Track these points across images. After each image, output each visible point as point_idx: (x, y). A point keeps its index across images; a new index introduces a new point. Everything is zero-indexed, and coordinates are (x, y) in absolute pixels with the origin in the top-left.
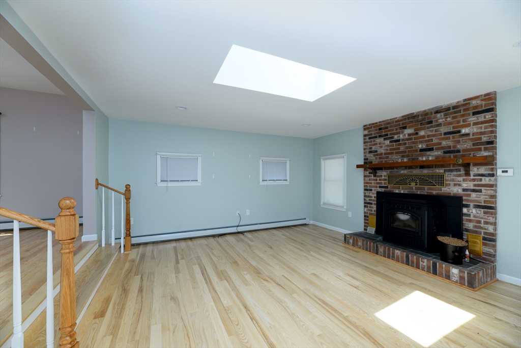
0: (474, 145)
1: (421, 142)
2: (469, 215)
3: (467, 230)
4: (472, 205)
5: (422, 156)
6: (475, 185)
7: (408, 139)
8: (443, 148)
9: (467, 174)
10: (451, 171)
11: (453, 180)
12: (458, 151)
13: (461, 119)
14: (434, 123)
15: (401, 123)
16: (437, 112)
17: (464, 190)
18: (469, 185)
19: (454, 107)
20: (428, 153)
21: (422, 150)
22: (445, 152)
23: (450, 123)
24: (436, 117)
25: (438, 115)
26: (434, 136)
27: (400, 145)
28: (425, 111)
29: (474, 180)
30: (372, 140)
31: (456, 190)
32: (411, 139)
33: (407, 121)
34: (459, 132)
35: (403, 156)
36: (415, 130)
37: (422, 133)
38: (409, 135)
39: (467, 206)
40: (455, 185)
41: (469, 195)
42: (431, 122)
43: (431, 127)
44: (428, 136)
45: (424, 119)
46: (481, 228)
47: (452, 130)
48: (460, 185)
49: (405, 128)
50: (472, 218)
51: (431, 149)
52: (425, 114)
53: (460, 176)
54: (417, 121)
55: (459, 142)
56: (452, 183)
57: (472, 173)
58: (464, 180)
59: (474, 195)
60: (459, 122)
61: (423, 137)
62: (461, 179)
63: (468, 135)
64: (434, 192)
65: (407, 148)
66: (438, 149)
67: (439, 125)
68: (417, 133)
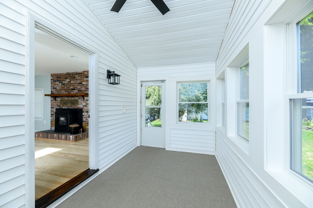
0: (86, 89)
1: (72, 86)
2: (84, 115)
3: (84, 121)
4: (85, 111)
5: (72, 92)
6: (86, 104)
7: (67, 84)
8: (78, 89)
9: (84, 100)
10: (80, 98)
11: (80, 102)
12: (82, 91)
13: (83, 78)
14: (75, 79)
15: (65, 76)
16: (76, 74)
17: (83, 106)
18: (84, 104)
19: (81, 73)
20: (74, 91)
21: (72, 89)
22: (79, 91)
23: (80, 80)
24: (76, 76)
25: (77, 75)
26: (75, 84)
27: (65, 86)
28: (73, 73)
29: (85, 102)
30: (54, 82)
31: (80, 106)
32: (68, 84)
33: (67, 75)
34: (82, 83)
35: (66, 92)
36: (70, 80)
37: (72, 82)
38: (68, 82)
39: (84, 112)
40: (81, 104)
41: (84, 108)
42: (74, 78)
43: (75, 80)
44: (74, 84)
45: (72, 76)
46: (87, 120)
47: (80, 82)
48: (82, 104)
49: (66, 78)
50: (85, 116)
51: (74, 89)
52: (73, 74)
53: (82, 100)
54: (70, 76)
55: (82, 87)
56: (80, 103)
57: (85, 99)
58: (83, 102)
59: (85, 107)
60: (82, 80)
61: (72, 84)
62: (82, 102)
63: (84, 85)
64: (75, 107)
65: (67, 88)
66: (77, 89)
67: (77, 80)
68: (70, 82)
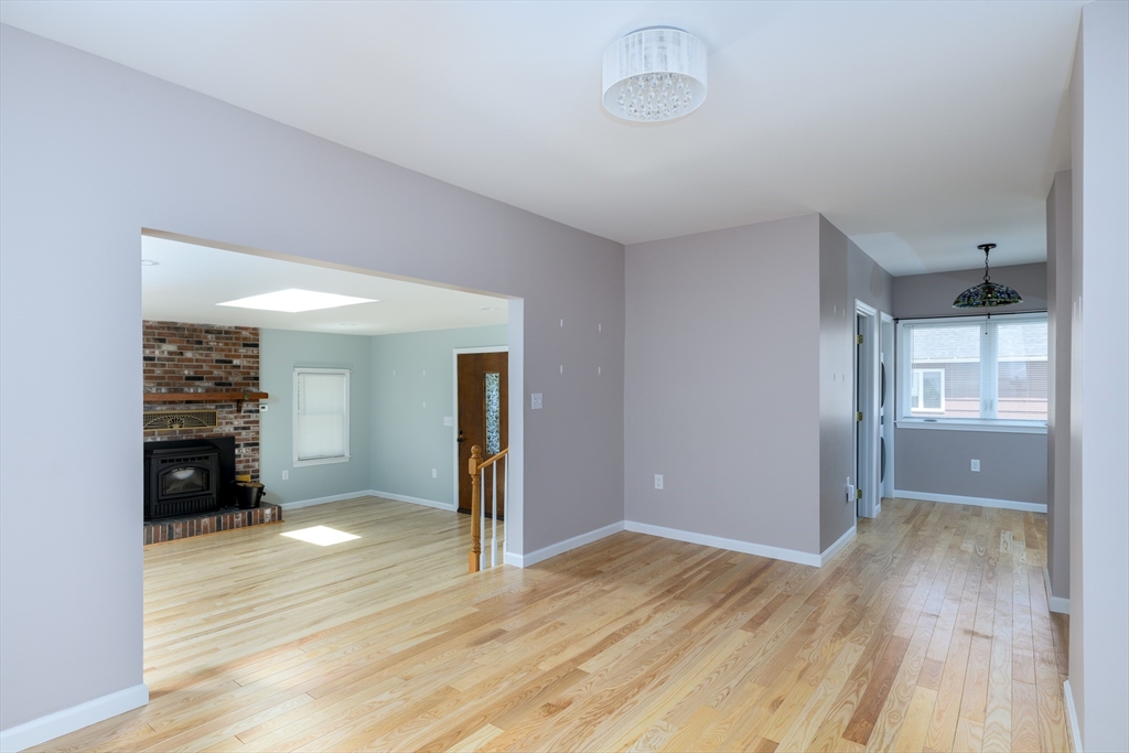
0: (244, 379)
1: (187, 367)
2: (240, 456)
3: (239, 473)
4: (242, 443)
5: (189, 386)
6: (245, 423)
7: (168, 360)
8: (214, 378)
9: (239, 411)
10: (223, 407)
11: (225, 418)
12: (230, 384)
13: (233, 348)
14: (204, 345)
15: (156, 331)
16: (208, 332)
17: (236, 429)
18: (239, 423)
19: (226, 332)
20: (197, 383)
21: (188, 378)
22: (216, 384)
23: (222, 350)
24: (206, 338)
25: (210, 336)
26: (204, 361)
27: (155, 365)
28: (193, 325)
29: (244, 417)
31: (228, 430)
32: (173, 360)
33: (166, 331)
34: (231, 362)
35: (159, 384)
36: (179, 348)
37: (189, 354)
38: (170, 353)
39: (238, 446)
40: (227, 423)
41: (240, 434)
42: (200, 343)
43: (201, 349)
44: (197, 360)
45: (191, 336)
46: (249, 467)
47: (224, 358)
48: (231, 423)
49: (163, 341)
50: (242, 458)
51: (201, 379)
52: (193, 329)
53: (231, 412)
54: (182, 336)
55: (230, 373)
56: (224, 421)
57: (243, 409)
58: (236, 418)
59: (244, 433)
60: (230, 351)
61: (191, 360)
62: (232, 416)
63: (238, 367)
64: (204, 435)
65: (166, 372)
66: (208, 379)
67: (210, 349)
68: (181, 354)
